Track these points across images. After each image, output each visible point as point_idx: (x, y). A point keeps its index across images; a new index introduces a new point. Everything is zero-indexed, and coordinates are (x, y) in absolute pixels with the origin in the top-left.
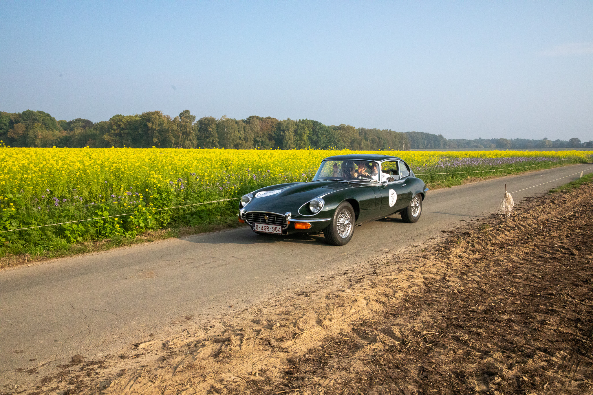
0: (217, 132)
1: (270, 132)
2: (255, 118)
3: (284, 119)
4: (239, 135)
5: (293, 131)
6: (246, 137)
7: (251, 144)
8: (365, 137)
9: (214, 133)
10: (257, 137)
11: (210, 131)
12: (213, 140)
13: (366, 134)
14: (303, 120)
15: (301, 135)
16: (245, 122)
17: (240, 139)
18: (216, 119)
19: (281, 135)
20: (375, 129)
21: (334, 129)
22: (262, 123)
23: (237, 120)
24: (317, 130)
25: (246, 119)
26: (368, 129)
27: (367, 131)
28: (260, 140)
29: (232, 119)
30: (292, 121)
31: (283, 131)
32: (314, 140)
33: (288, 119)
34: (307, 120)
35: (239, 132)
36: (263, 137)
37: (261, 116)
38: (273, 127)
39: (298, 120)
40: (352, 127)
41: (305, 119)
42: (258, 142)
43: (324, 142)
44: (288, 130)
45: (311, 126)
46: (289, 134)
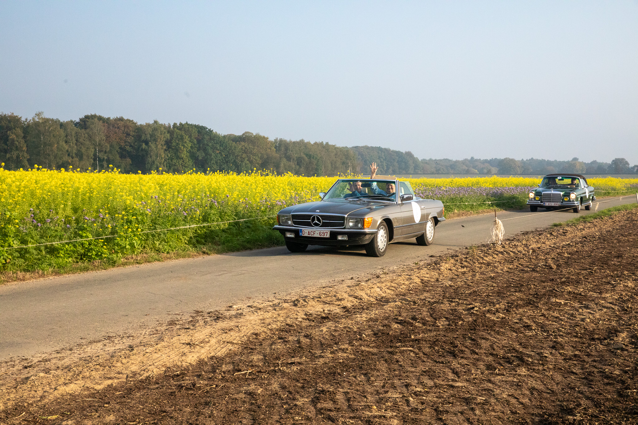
0: (25, 142)
1: (123, 144)
2: (96, 119)
3: (148, 122)
4: (67, 148)
5: (163, 143)
6: (79, 151)
7: (88, 163)
8: (285, 154)
9: (19, 143)
10: (100, 151)
11: (13, 140)
12: (18, 157)
13: (287, 149)
14: (181, 124)
15: (177, 150)
16: (76, 124)
17: (69, 155)
18: (23, 119)
19: (142, 150)
20: (302, 142)
21: (233, 141)
22: (109, 127)
23: (61, 121)
24: (206, 142)
25: (78, 120)
26: (291, 142)
27: (288, 144)
28: (106, 158)
29: (52, 120)
30: (162, 125)
31: (147, 143)
32: (200, 158)
33: (156, 122)
34: (188, 125)
35: (66, 142)
36: (110, 152)
37: (106, 116)
38: (128, 135)
39: (172, 125)
40: (264, 137)
41: (184, 123)
42: (101, 160)
43: (216, 162)
44: (155, 140)
45: (195, 134)
46: (156, 147)
